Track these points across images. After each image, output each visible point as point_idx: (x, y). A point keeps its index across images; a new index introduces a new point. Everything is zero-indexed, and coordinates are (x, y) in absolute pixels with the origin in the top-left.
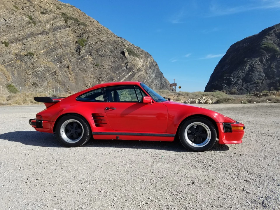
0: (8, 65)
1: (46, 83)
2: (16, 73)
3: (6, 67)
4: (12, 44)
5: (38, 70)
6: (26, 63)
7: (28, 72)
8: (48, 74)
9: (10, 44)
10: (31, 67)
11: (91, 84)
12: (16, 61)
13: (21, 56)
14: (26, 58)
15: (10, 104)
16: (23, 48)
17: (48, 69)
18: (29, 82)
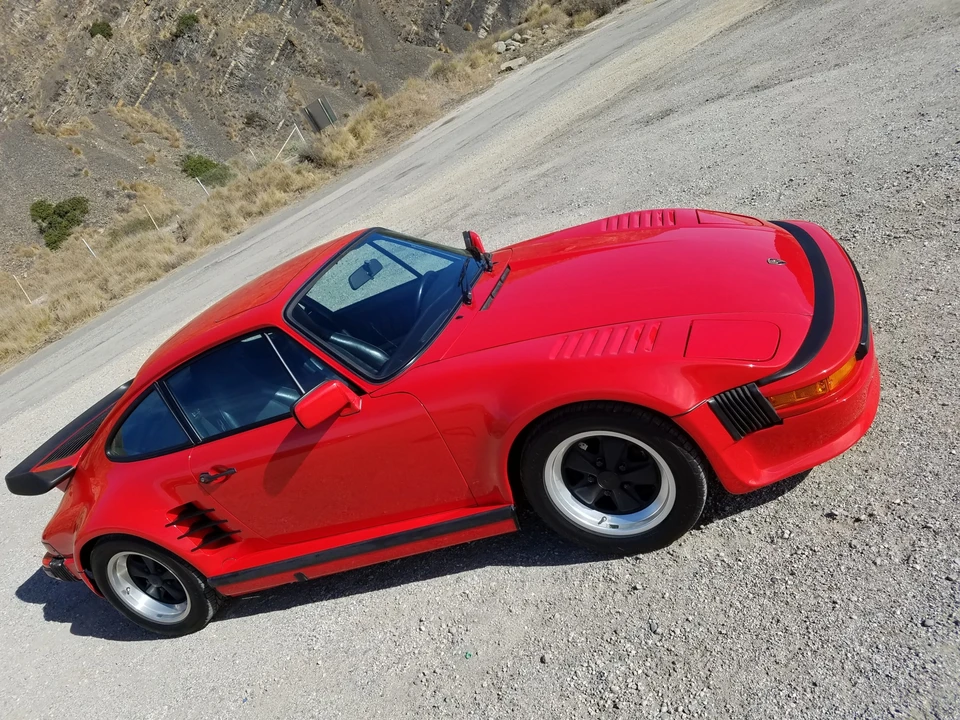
0: (150, 96)
1: (283, 96)
2: (183, 112)
3: (146, 105)
4: (120, 20)
5: (236, 66)
6: (191, 60)
7: (213, 88)
8: (273, 63)
9: (112, 24)
10: (211, 65)
11: (419, 22)
12: (162, 69)
13: (164, 45)
14: (182, 44)
15: (191, 255)
16: (157, 15)
17: (264, 46)
18: (233, 120)
